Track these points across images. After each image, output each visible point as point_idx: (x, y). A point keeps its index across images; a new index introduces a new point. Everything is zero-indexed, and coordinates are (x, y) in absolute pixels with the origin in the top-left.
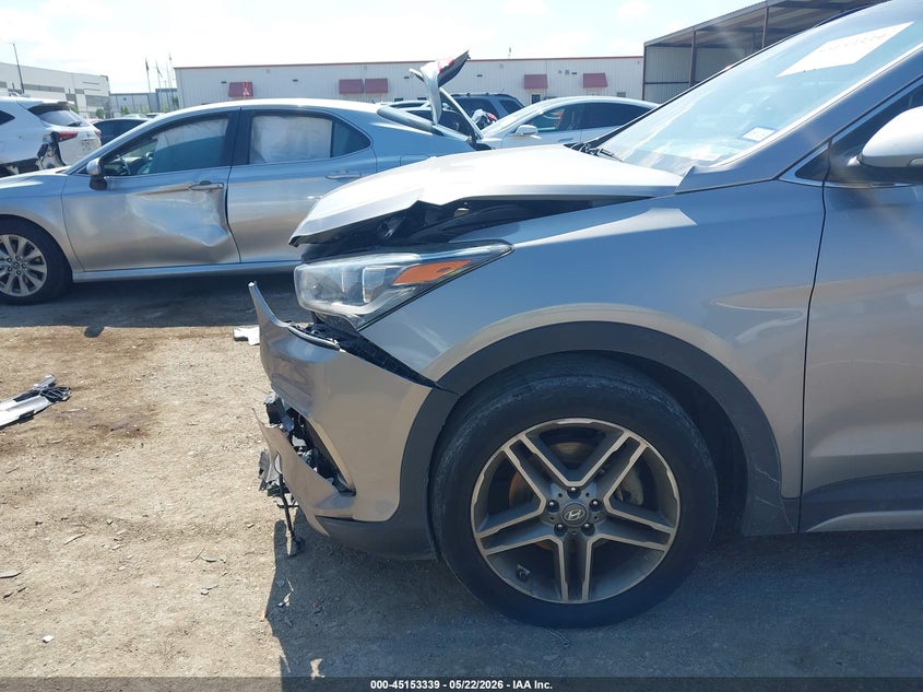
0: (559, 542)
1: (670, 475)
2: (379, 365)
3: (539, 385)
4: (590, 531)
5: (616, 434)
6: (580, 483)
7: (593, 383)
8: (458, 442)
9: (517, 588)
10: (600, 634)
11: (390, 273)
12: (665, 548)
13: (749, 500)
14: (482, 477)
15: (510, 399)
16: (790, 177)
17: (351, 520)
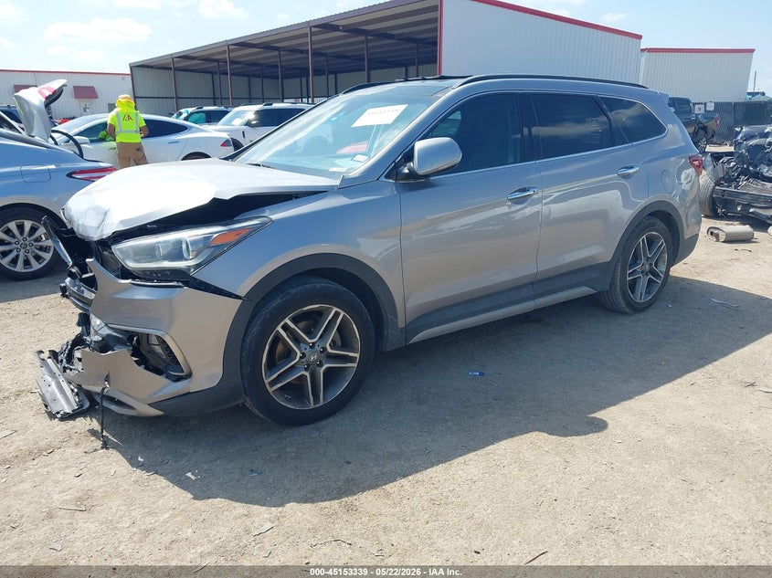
0: (307, 374)
1: (354, 326)
2: (201, 290)
3: (293, 291)
4: (321, 365)
5: (329, 310)
6: (315, 340)
7: (318, 286)
8: (254, 330)
9: (288, 406)
10: (331, 419)
11: (207, 239)
12: (355, 365)
13: (385, 333)
14: (267, 347)
15: (280, 301)
16: (383, 179)
17: (189, 393)
